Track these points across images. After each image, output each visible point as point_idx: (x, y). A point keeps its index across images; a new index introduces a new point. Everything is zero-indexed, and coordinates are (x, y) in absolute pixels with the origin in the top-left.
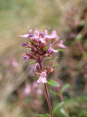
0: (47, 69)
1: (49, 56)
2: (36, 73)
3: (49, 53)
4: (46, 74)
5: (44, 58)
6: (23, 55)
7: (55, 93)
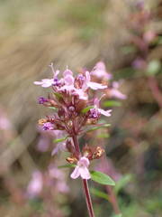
0: (90, 151)
1: (92, 123)
2: (69, 159)
3: (93, 117)
4: (87, 160)
5: (83, 128)
6: (40, 122)
7: (102, 195)
